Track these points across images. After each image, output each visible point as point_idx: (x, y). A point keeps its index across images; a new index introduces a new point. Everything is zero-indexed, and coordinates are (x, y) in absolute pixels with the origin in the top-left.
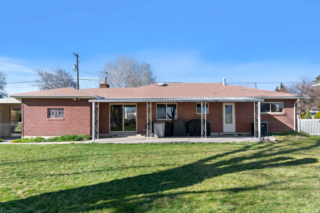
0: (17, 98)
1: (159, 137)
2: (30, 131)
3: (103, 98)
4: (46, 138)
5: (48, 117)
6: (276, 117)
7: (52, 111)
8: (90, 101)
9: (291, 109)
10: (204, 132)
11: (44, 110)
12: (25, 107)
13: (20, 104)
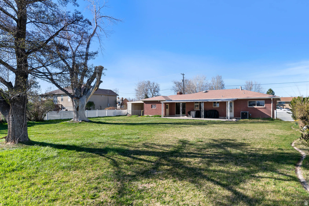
0: (143, 101)
1: (193, 117)
2: (146, 113)
3: (171, 100)
4: (150, 116)
5: (152, 108)
6: (259, 109)
7: (153, 106)
8: (161, 102)
9: (270, 104)
10: (203, 115)
11: (150, 105)
12: (145, 104)
13: (143, 103)
